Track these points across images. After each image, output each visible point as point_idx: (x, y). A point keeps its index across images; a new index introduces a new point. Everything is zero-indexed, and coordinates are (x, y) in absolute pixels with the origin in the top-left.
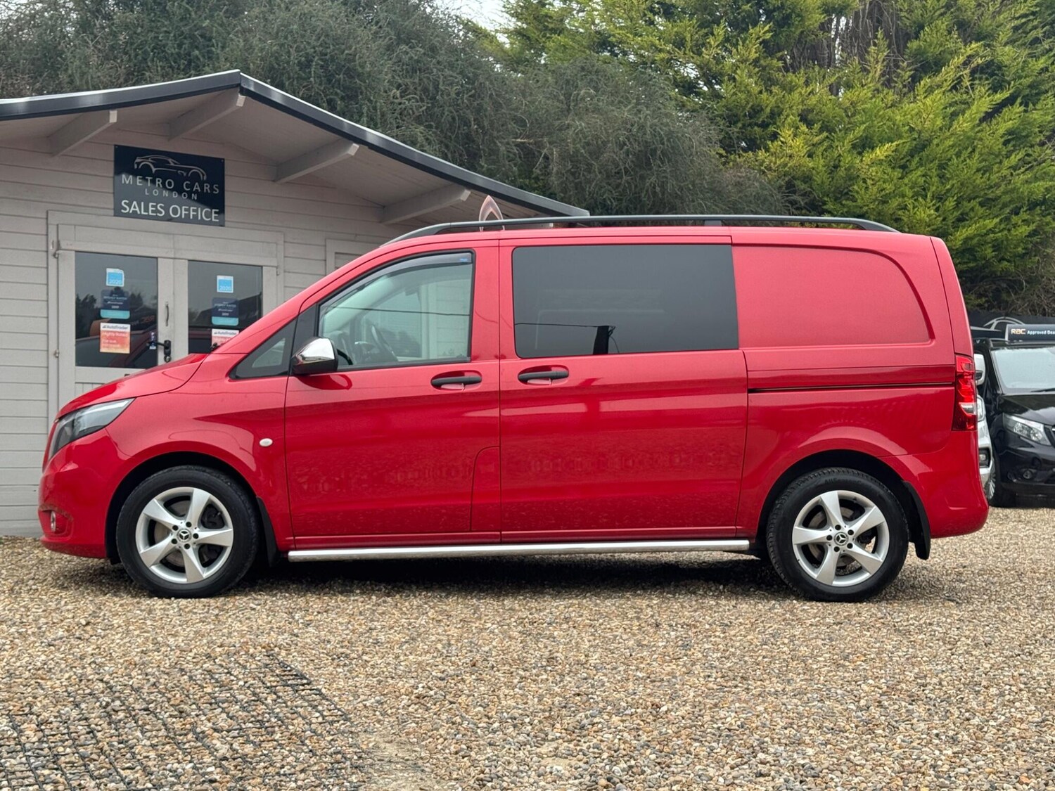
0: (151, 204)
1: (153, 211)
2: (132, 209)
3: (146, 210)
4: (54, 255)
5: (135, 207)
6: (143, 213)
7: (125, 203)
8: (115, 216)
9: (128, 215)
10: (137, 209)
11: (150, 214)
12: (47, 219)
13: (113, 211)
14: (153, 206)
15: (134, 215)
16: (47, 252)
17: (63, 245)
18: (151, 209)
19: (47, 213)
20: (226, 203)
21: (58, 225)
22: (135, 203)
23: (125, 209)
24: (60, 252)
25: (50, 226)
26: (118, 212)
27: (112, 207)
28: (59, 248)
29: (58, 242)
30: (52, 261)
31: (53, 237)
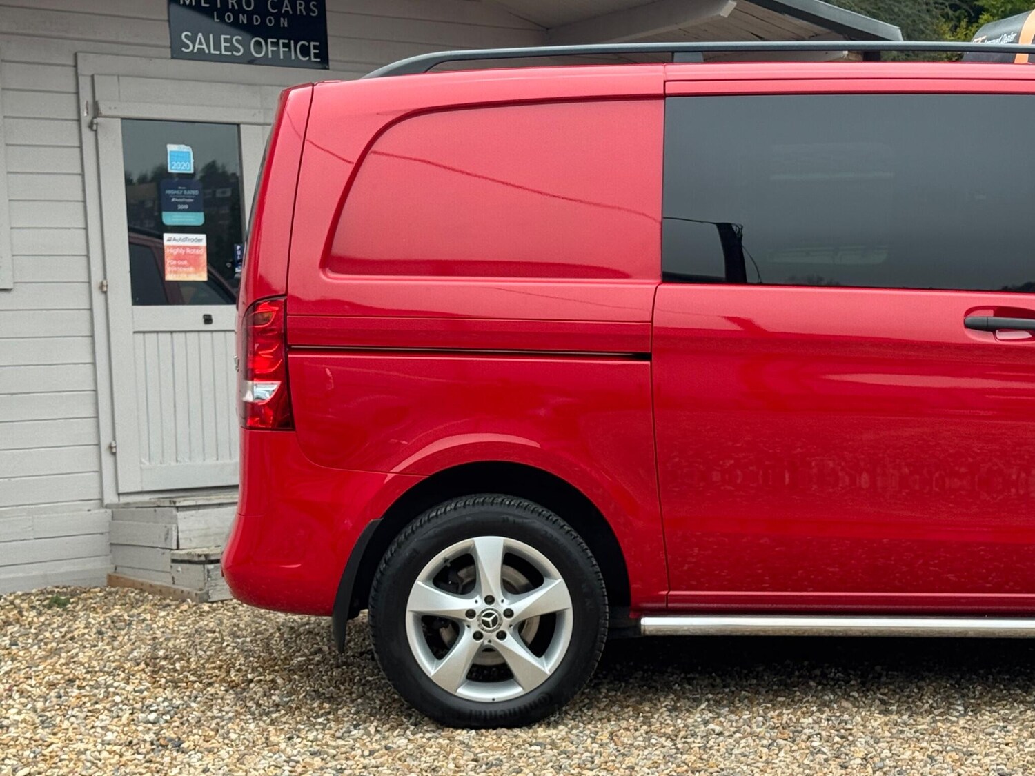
0: (223, 37)
1: (227, 49)
2: (197, 46)
3: (217, 47)
4: (91, 126)
5: (200, 43)
6: (212, 52)
7: (186, 37)
8: (173, 58)
9: (191, 57)
10: (204, 46)
11: (224, 53)
12: (76, 66)
13: (169, 51)
14: (226, 40)
15: (200, 56)
16: (79, 120)
17: (104, 109)
18: (223, 44)
19: (76, 55)
20: (330, 32)
21: (92, 77)
22: (200, 35)
23: (187, 47)
24: (98, 120)
25: (80, 78)
26: (177, 52)
27: (168, 43)
28: (96, 112)
29: (96, 105)
30: (88, 135)
31: (86, 97)
